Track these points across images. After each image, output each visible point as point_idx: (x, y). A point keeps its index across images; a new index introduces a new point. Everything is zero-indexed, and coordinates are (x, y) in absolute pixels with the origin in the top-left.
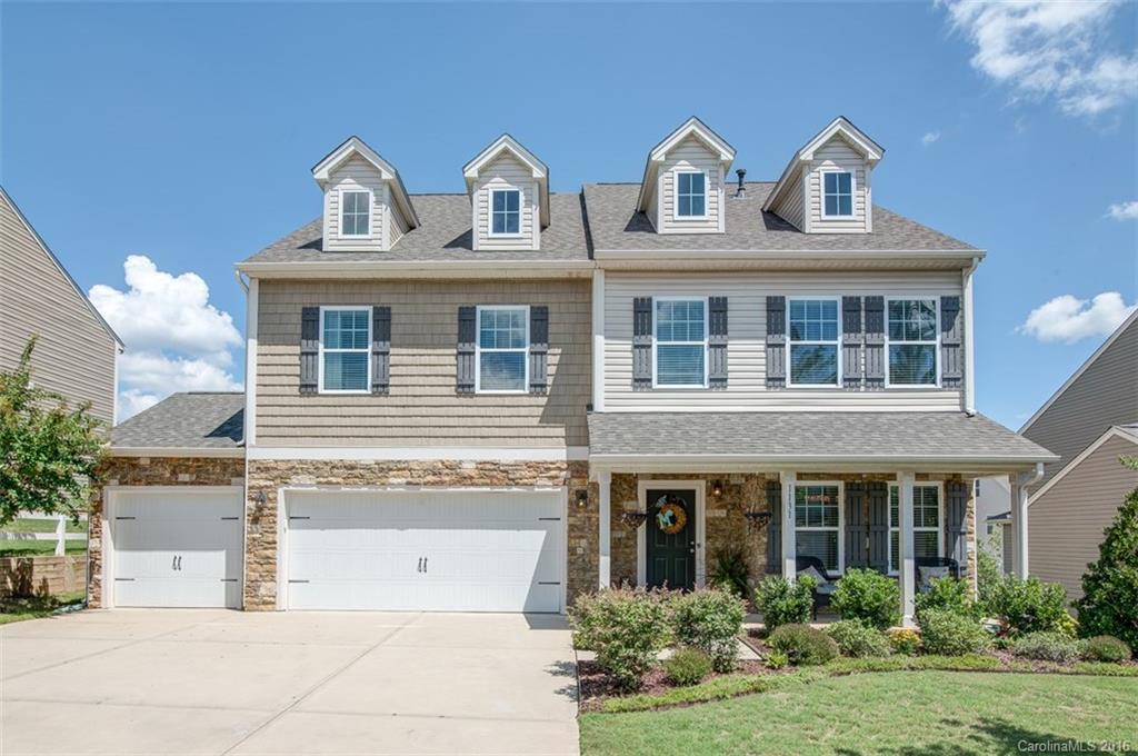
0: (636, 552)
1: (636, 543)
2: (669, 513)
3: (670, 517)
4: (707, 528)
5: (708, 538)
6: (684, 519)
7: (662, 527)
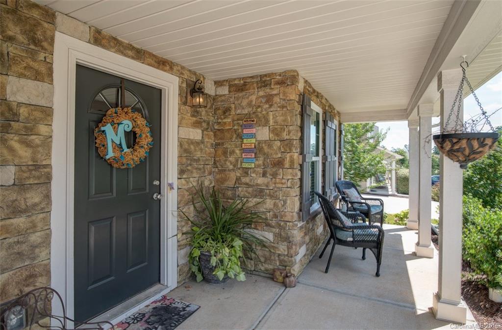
0: (47, 221)
1: (48, 197)
2: (127, 124)
3: (127, 134)
4: (180, 157)
5: (181, 172)
6: (150, 139)
7: (110, 154)
